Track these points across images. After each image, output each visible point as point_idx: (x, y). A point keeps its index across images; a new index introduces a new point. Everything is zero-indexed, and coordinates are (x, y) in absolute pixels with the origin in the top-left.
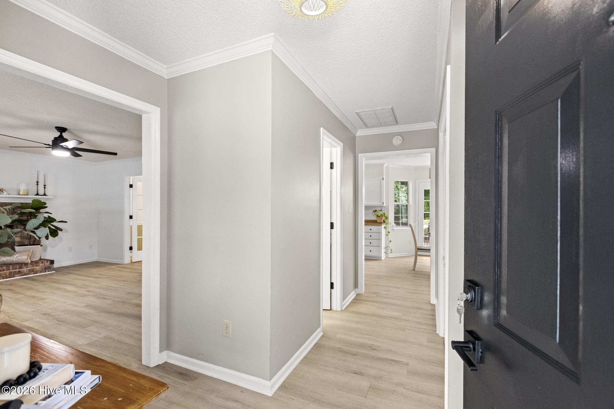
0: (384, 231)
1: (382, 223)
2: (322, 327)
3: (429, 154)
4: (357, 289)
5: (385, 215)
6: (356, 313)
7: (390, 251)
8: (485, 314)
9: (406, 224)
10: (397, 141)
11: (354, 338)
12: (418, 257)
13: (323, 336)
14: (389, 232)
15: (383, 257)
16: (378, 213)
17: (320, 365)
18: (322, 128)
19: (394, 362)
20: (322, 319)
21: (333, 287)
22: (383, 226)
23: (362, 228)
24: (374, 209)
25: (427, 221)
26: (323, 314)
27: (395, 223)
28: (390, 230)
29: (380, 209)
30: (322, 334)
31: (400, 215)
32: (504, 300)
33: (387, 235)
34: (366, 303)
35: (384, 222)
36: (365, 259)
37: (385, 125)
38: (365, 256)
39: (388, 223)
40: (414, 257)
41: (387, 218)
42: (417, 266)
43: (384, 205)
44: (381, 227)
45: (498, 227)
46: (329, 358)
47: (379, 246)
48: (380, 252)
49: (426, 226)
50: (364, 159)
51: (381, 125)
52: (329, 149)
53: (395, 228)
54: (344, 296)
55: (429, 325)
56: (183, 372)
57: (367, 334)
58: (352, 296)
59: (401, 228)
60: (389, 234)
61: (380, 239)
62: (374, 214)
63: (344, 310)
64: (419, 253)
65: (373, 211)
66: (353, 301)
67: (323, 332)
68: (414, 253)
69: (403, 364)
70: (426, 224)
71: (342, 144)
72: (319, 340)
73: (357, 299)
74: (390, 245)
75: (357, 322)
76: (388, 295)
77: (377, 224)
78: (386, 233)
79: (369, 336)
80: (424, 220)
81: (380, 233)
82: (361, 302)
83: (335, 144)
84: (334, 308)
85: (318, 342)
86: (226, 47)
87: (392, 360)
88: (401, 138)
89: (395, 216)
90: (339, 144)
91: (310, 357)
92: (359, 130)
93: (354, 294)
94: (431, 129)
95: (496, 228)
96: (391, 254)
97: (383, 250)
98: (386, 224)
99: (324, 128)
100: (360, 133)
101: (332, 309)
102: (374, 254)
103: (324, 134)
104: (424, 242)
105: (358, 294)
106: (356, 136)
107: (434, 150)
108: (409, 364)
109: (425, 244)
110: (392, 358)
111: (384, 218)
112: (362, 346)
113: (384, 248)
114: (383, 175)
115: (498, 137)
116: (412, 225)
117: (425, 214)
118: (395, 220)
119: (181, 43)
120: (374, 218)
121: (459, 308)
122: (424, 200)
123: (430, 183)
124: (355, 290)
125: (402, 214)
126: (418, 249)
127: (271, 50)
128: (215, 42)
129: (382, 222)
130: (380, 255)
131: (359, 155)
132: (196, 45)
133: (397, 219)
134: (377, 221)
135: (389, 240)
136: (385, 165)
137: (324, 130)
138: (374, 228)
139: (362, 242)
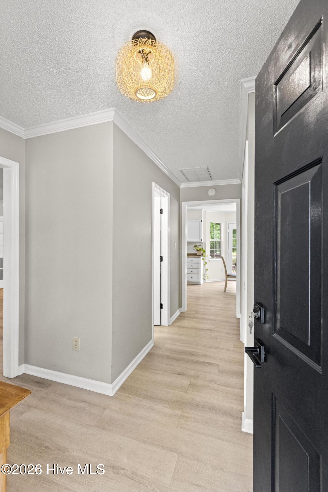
0: (202, 262)
1: (201, 256)
2: (153, 339)
3: (236, 203)
4: (181, 308)
5: (203, 249)
6: (181, 327)
7: (207, 277)
8: (267, 327)
9: (219, 256)
10: (211, 193)
11: (179, 347)
12: (228, 282)
13: (154, 347)
14: (206, 263)
15: (202, 282)
16: (198, 248)
17: (152, 369)
18: (153, 183)
19: (209, 364)
20: (154, 333)
21: (162, 307)
22: (202, 258)
23: (185, 260)
24: (195, 245)
25: (235, 253)
26: (154, 329)
27: (211, 255)
28: (207, 261)
29: (199, 245)
30: (153, 345)
31: (215, 249)
32: (278, 316)
33: (205, 265)
34: (188, 319)
35: (202, 254)
36: (187, 284)
37: (203, 180)
38: (187, 282)
39: (205, 256)
40: (224, 282)
41: (204, 252)
42: (227, 289)
43: (203, 241)
44: (200, 259)
45: (275, 265)
46: (159, 364)
47: (199, 274)
48: (199, 278)
49: (234, 257)
50: (186, 206)
51: (199, 180)
52: (159, 198)
53: (210, 260)
54: (171, 314)
55: (234, 334)
56: (39, 380)
57: (188, 344)
58: (177, 314)
59: (215, 259)
60: (206, 264)
61: (199, 269)
62: (194, 248)
63: (171, 325)
64: (229, 279)
65: (194, 246)
66: (178, 318)
67: (154, 343)
68: (225, 279)
69: (215, 365)
70: (234, 255)
71: (169, 194)
72: (151, 350)
73: (182, 316)
74: (207, 272)
75: (181, 335)
76: (204, 312)
77: (197, 256)
78: (204, 263)
79: (190, 345)
80: (233, 253)
81: (199, 263)
82: (184, 318)
83: (163, 194)
84: (163, 324)
85: (150, 351)
86: (76, 116)
87: (207, 363)
88: (214, 190)
89: (210, 250)
90: (167, 194)
91: (144, 364)
92: (182, 183)
93: (179, 312)
94: (237, 184)
95: (273, 266)
96: (208, 280)
97: (202, 277)
98: (204, 256)
99: (154, 182)
100: (183, 186)
101: (161, 325)
102: (194, 280)
103: (155, 187)
104: (233, 270)
105: (182, 312)
106: (180, 188)
107: (239, 200)
108: (220, 365)
109: (233, 272)
110: (207, 361)
111: (202, 252)
112: (185, 353)
113: (202, 275)
114: (202, 219)
115: (275, 202)
116: (223, 257)
117: (233, 248)
118: (211, 253)
119: (38, 112)
120: (195, 252)
121: (250, 323)
122: (233, 237)
123: (236, 224)
124: (179, 309)
125: (216, 248)
126: (228, 276)
127: (112, 121)
128: (66, 112)
129: (201, 254)
130: (200, 281)
131: (183, 203)
132: (50, 113)
133: (212, 252)
134: (197, 254)
135: (206, 269)
136: (203, 211)
137: (155, 183)
138: (195, 260)
139: (185, 271)
